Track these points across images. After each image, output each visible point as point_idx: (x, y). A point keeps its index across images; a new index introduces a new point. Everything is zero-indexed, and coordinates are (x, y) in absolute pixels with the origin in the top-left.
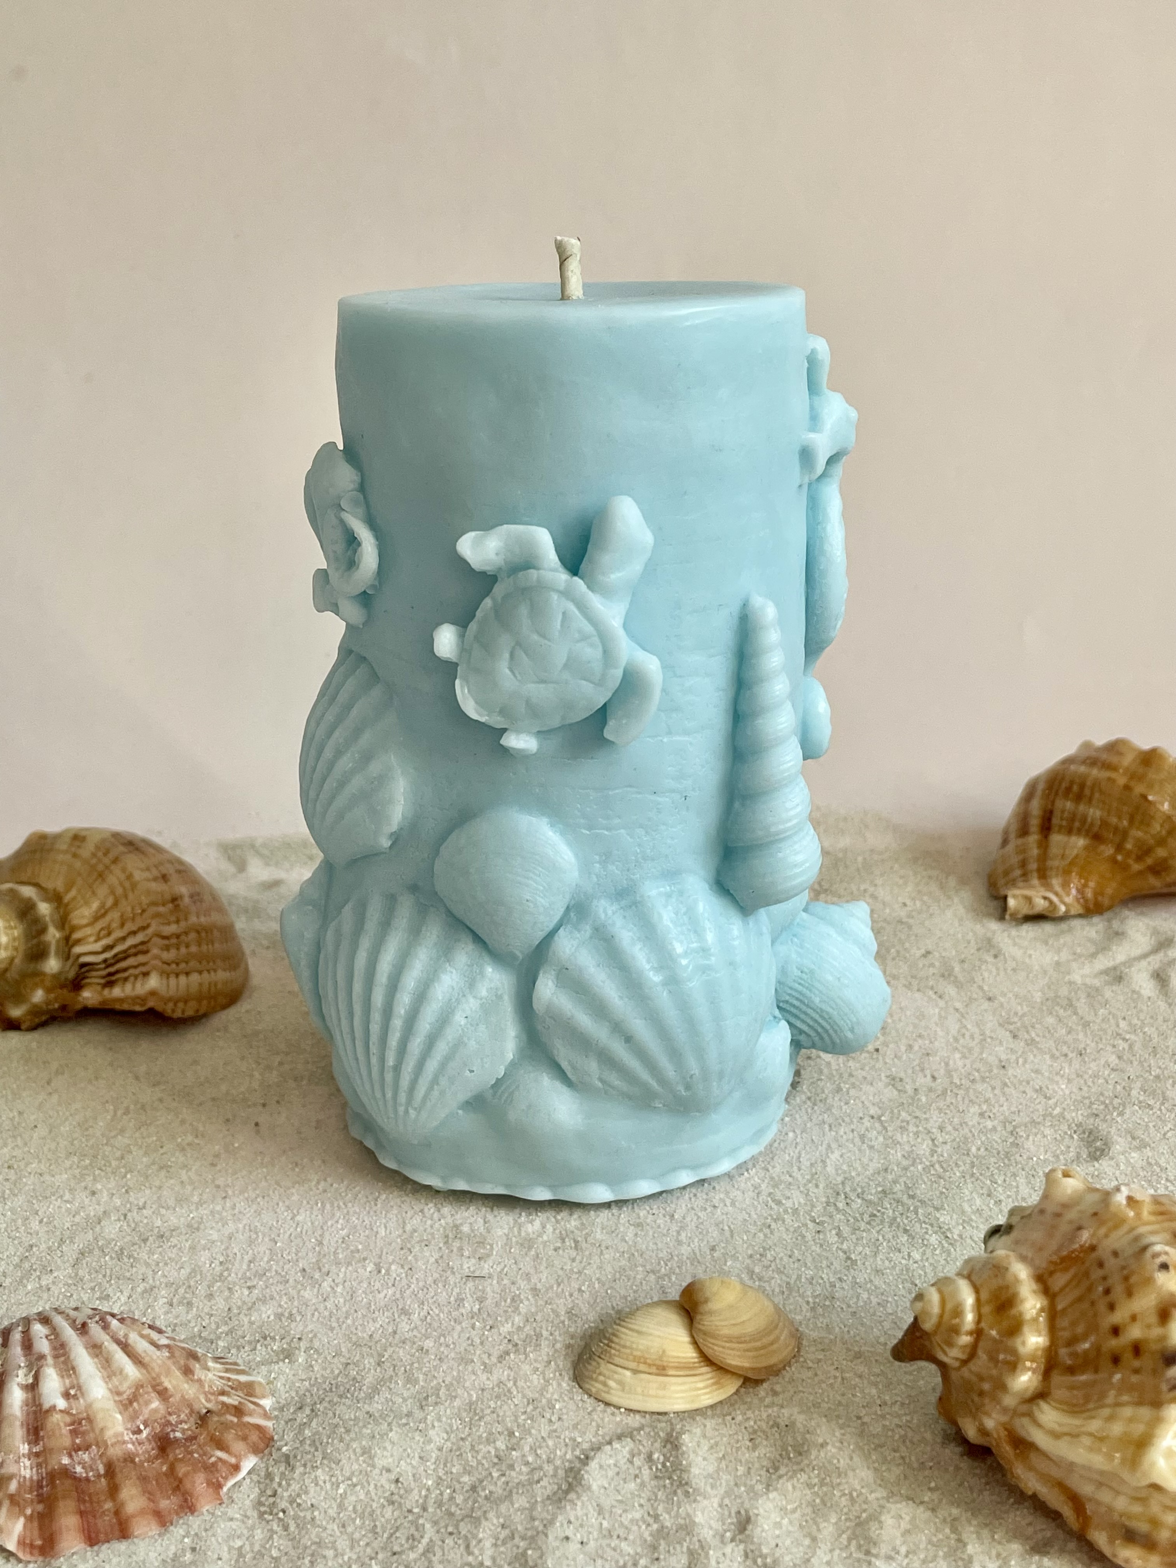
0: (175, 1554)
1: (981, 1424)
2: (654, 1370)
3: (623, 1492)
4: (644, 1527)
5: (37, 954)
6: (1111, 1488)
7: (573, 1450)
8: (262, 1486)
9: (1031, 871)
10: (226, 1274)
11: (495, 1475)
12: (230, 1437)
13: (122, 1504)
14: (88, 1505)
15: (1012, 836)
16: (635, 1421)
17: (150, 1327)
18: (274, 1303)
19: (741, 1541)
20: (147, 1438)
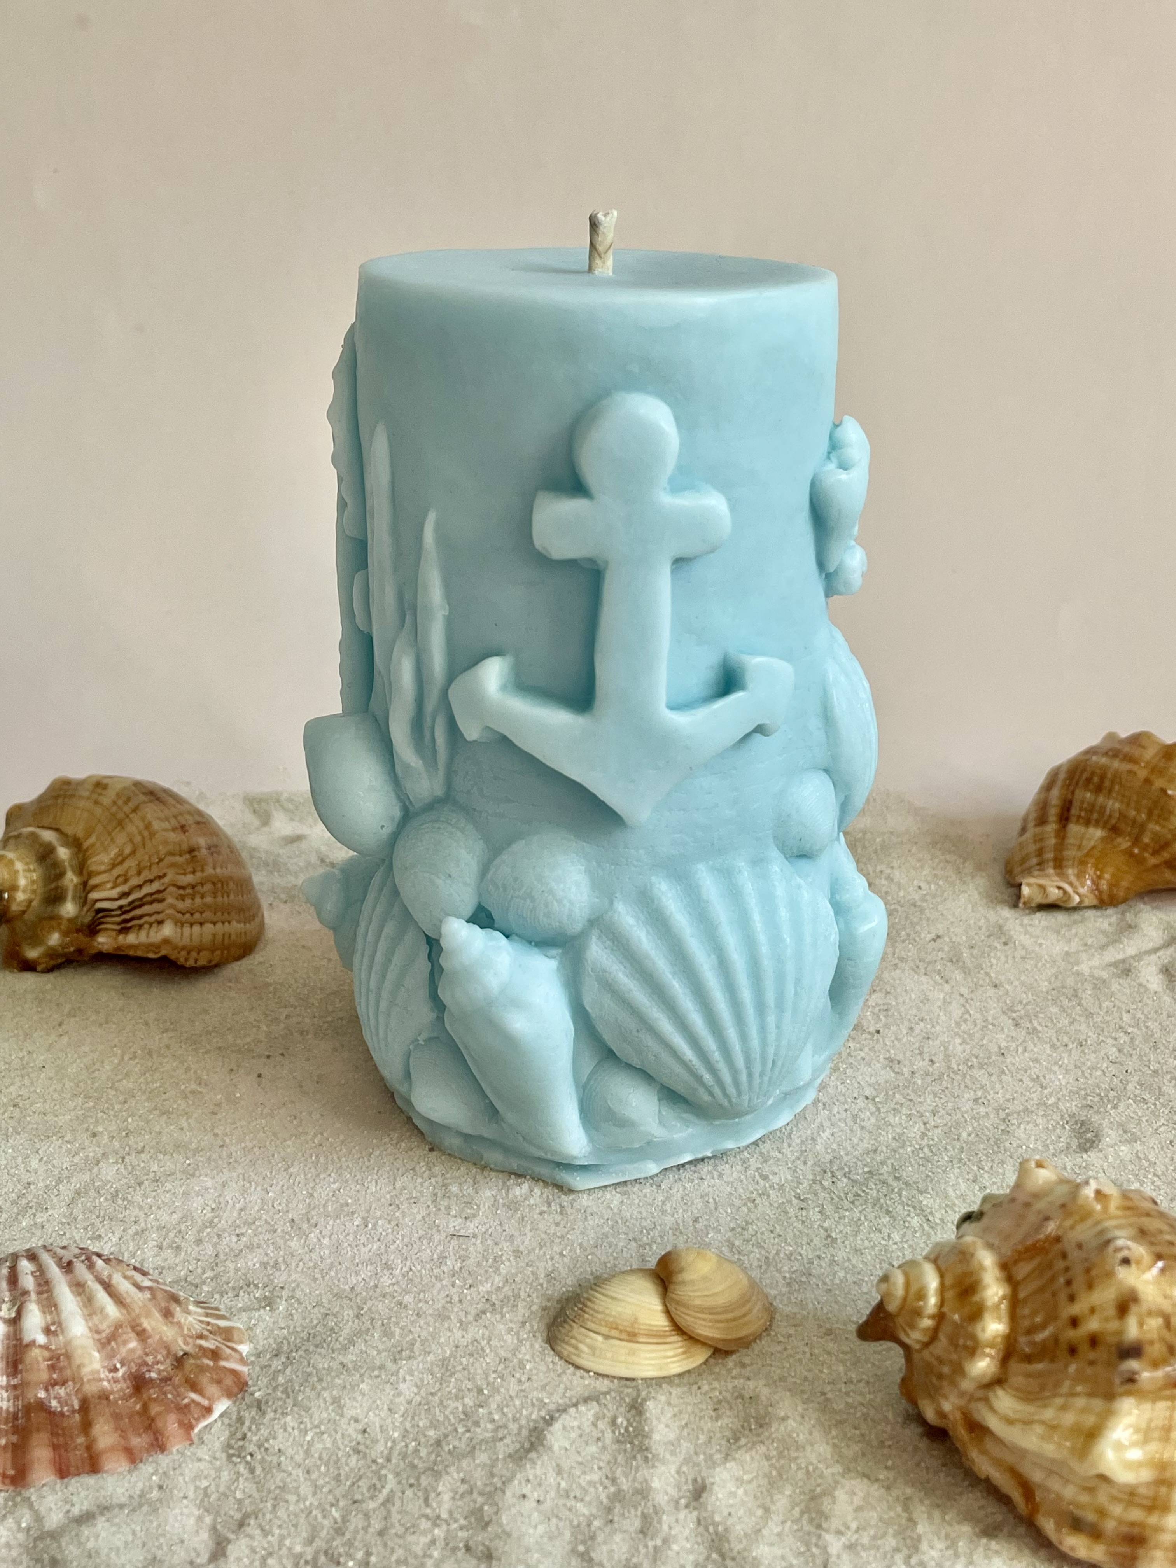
0: (143, 1491)
1: (939, 1405)
2: (624, 1336)
3: (583, 1454)
4: (601, 1489)
5: (55, 897)
6: (1061, 1477)
7: (539, 1410)
8: (233, 1429)
9: (1048, 861)
10: (216, 1220)
11: (461, 1430)
12: (205, 1380)
13: (94, 1440)
14: (61, 1439)
15: (1031, 825)
16: (603, 1385)
17: (135, 1268)
18: (261, 1250)
19: (695, 1508)
20: (123, 1376)
